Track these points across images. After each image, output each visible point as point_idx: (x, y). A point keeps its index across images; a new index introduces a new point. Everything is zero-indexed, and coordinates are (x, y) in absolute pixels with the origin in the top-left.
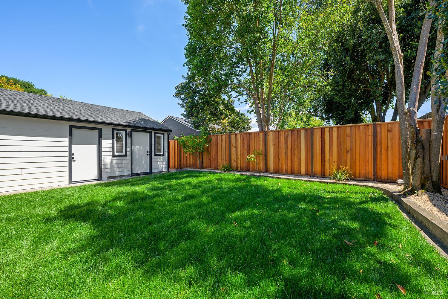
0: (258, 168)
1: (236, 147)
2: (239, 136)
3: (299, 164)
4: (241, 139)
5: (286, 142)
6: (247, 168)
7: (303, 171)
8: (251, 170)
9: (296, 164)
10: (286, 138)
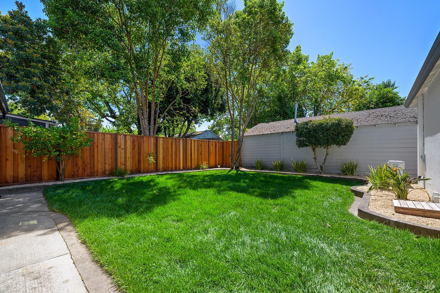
0: (150, 169)
1: (125, 149)
2: (128, 137)
3: (179, 163)
4: (131, 141)
5: (172, 147)
6: (138, 170)
7: (181, 168)
8: (142, 171)
9: (178, 162)
10: (172, 143)
